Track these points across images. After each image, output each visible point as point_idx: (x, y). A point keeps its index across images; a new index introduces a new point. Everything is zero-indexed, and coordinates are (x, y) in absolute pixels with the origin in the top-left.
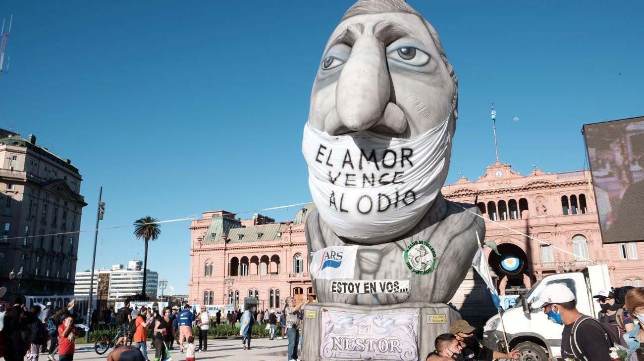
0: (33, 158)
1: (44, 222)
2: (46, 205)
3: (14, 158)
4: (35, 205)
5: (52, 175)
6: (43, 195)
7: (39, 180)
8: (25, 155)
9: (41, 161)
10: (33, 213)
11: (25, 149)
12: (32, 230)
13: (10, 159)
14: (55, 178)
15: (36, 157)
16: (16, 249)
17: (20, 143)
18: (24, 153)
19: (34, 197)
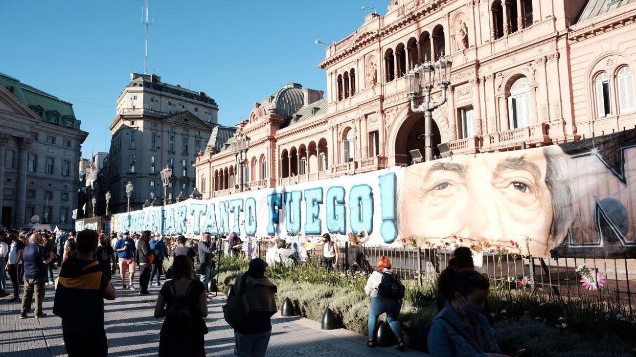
0: (152, 95)
1: (172, 152)
2: (173, 136)
3: (135, 98)
4: (159, 137)
5: (179, 109)
6: (167, 128)
7: (161, 114)
8: (143, 93)
9: (162, 97)
10: (158, 144)
11: (142, 89)
12: (159, 160)
13: (131, 99)
14: (183, 110)
15: (157, 94)
16: (142, 177)
17: (138, 84)
18: (142, 92)
19: (157, 130)
